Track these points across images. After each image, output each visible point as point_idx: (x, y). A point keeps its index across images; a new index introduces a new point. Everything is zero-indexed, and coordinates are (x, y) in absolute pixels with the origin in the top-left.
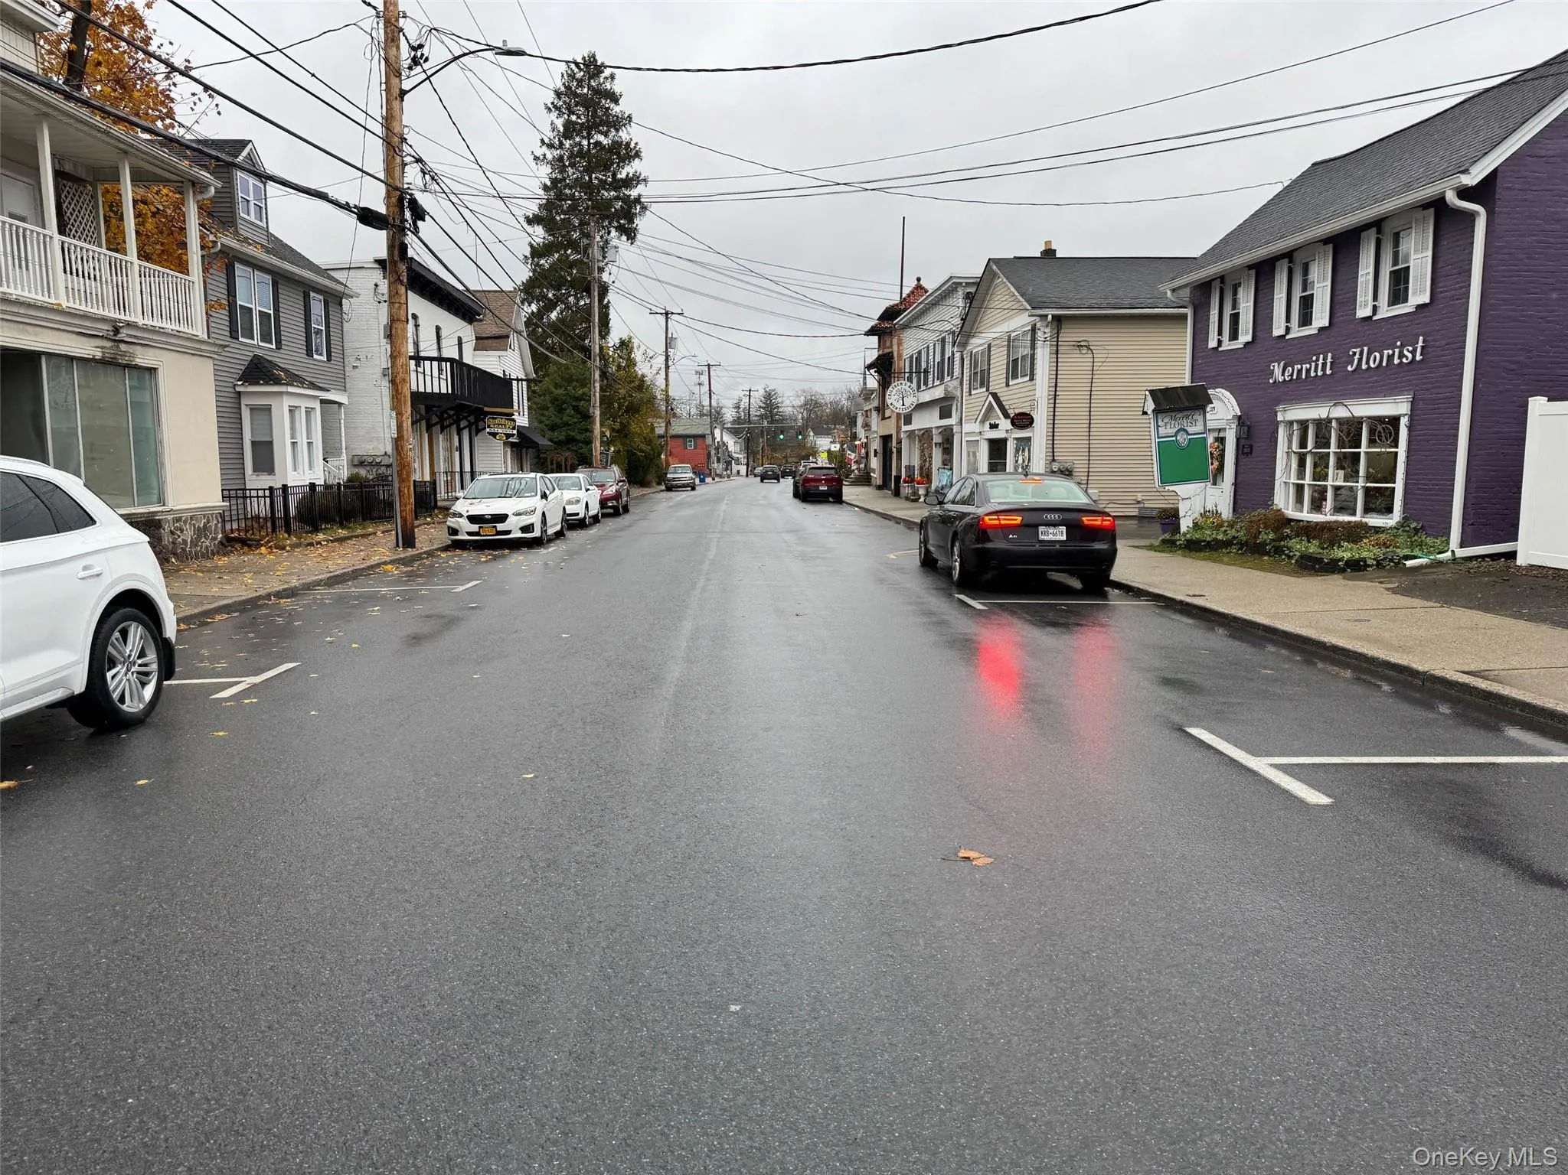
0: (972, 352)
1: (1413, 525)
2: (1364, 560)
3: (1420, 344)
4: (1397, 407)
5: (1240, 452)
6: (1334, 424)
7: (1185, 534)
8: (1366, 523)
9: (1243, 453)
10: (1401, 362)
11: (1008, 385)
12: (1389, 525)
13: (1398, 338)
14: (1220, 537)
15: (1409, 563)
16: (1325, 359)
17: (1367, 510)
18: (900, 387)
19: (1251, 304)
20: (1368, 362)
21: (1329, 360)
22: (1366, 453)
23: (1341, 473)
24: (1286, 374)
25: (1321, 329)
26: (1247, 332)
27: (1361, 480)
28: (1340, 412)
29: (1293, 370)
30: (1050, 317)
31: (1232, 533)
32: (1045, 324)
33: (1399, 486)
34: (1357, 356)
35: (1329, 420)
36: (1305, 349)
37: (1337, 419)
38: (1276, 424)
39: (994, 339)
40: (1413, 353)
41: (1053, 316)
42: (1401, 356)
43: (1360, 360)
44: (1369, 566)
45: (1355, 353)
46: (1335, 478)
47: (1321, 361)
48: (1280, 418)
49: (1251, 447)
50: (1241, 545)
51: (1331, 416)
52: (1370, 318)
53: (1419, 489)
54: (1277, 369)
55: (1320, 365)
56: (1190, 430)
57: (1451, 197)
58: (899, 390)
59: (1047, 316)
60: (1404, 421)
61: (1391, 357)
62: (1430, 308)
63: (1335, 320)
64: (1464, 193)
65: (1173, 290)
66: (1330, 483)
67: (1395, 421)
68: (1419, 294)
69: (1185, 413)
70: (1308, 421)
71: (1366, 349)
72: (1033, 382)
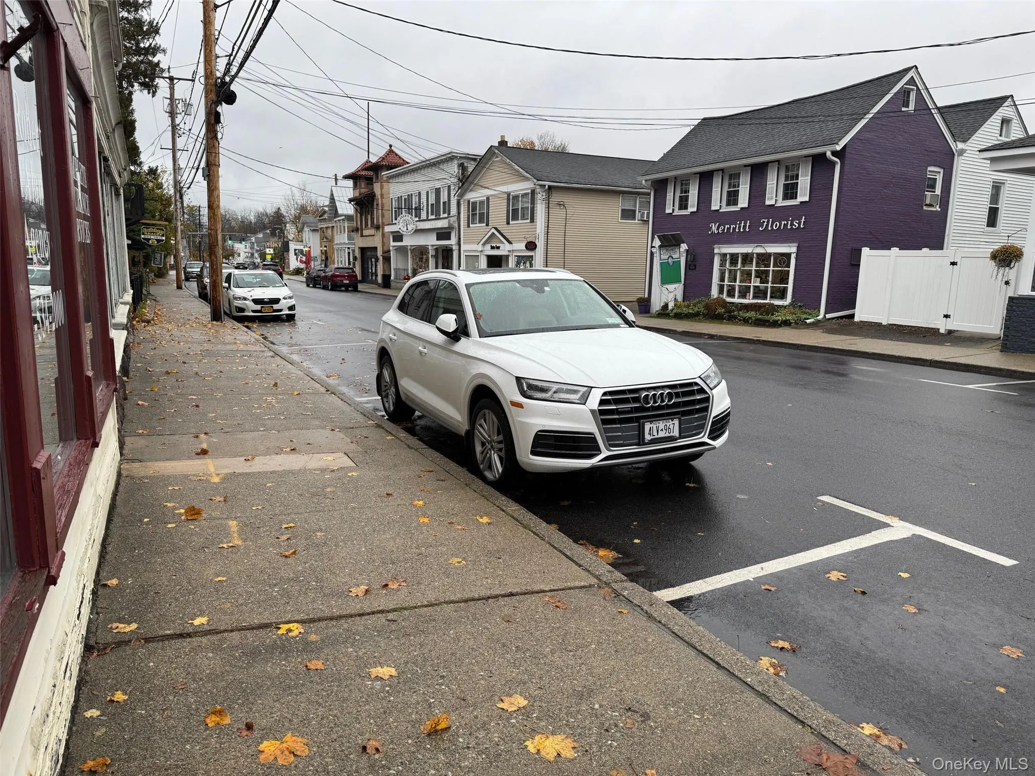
0: (469, 202)
1: (799, 304)
2: (789, 320)
3: (803, 220)
4: (791, 249)
5: (688, 268)
6: (755, 256)
7: (672, 310)
8: (773, 304)
9: (690, 269)
10: (792, 228)
11: (508, 223)
12: (785, 305)
13: (790, 216)
14: (691, 311)
15: (808, 321)
16: (745, 224)
17: (772, 297)
18: (405, 218)
19: (697, 192)
20: (772, 226)
21: (748, 224)
22: (773, 270)
23: (758, 279)
24: (720, 229)
25: (742, 208)
26: (693, 206)
27: (770, 283)
28: (760, 250)
29: (724, 228)
30: (547, 186)
31: (696, 309)
32: (543, 190)
33: (790, 286)
34: (765, 223)
35: (752, 254)
36: (732, 217)
37: (756, 253)
38: (713, 255)
39: (492, 195)
40: (799, 224)
41: (549, 186)
42: (792, 224)
43: (767, 225)
44: (791, 323)
45: (764, 222)
46: (755, 282)
47: (743, 224)
48: (716, 251)
49: (695, 266)
50: (704, 315)
51: (754, 252)
52: (773, 205)
53: (802, 288)
54: (714, 228)
55: (743, 226)
56: (674, 256)
57: (829, 154)
58: (404, 220)
59: (545, 186)
60: (793, 256)
61: (785, 225)
62: (809, 204)
63: (750, 205)
64: (834, 153)
65: (646, 181)
66: (752, 284)
67: (788, 255)
68: (803, 196)
69: (672, 248)
70: (738, 254)
71: (771, 220)
72: (534, 224)
